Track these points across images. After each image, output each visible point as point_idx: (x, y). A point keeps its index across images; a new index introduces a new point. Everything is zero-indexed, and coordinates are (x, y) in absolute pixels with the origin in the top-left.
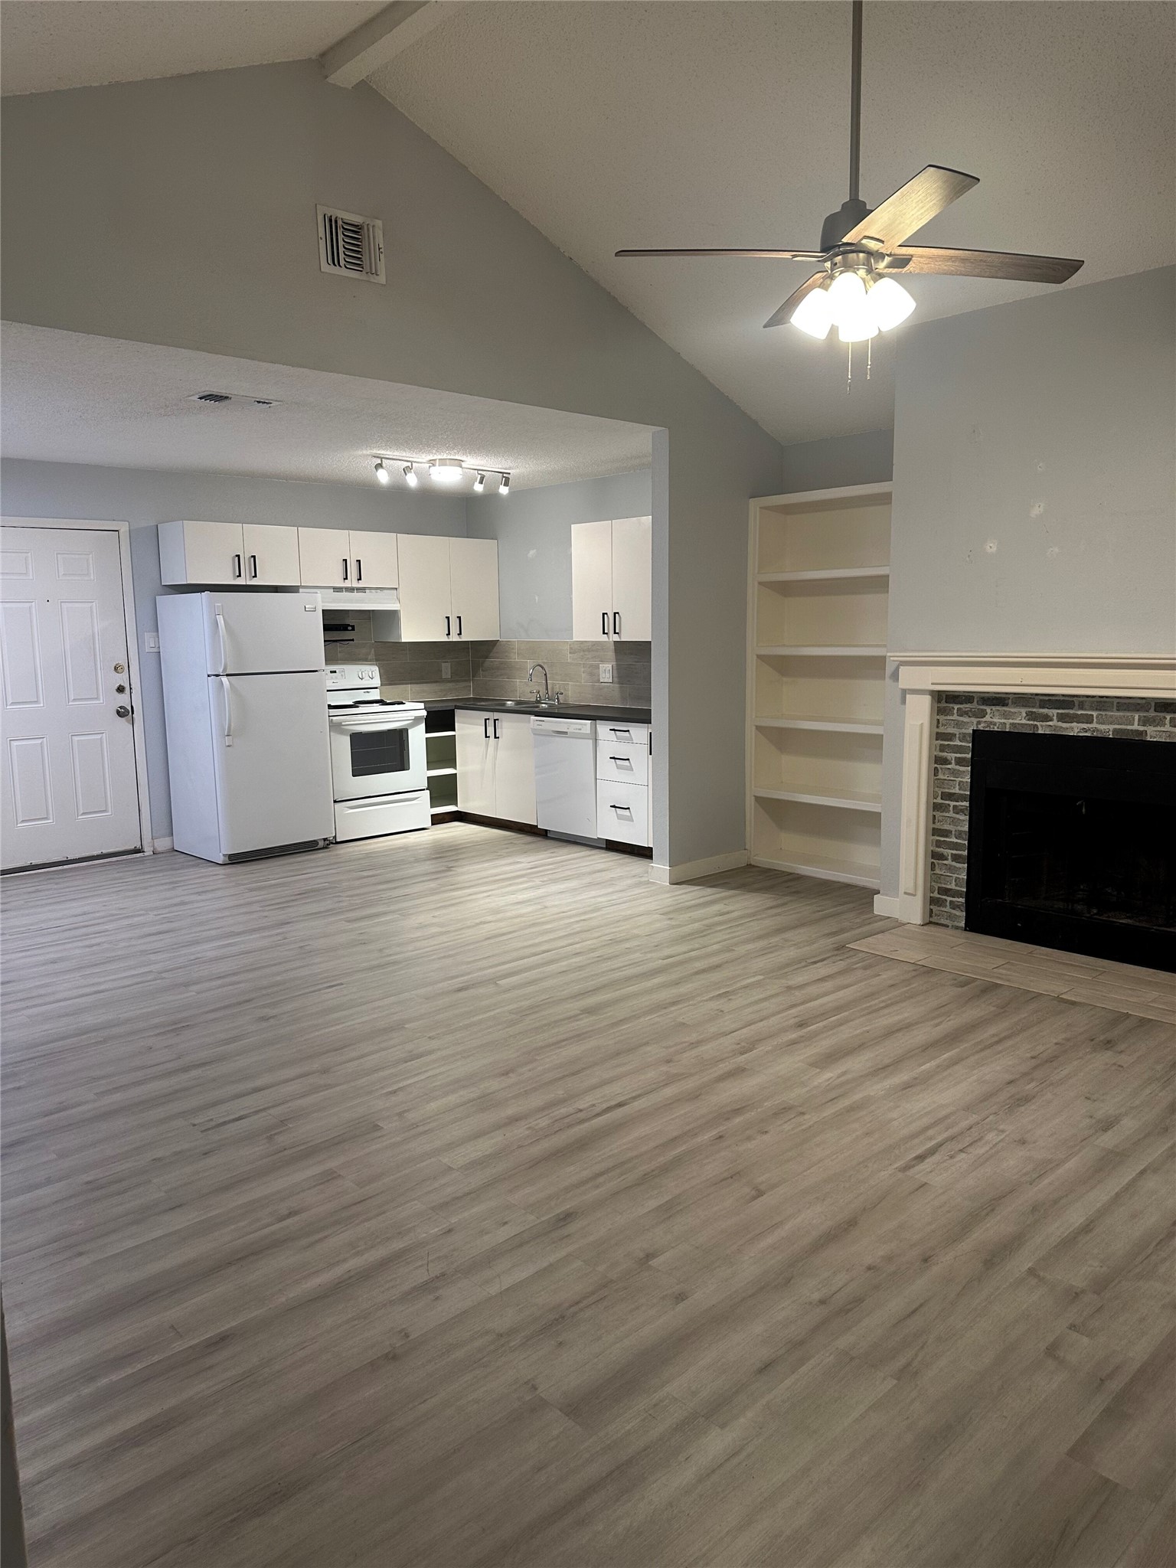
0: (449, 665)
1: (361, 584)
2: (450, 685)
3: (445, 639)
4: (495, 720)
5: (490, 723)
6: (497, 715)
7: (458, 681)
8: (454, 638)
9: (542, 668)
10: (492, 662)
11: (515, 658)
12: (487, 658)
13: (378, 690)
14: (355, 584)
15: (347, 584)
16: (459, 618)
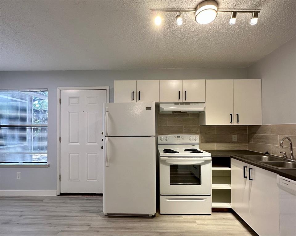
0: (236, 136)
1: (187, 101)
2: (236, 145)
3: (230, 124)
4: (250, 169)
5: (247, 170)
6: (251, 166)
7: (240, 143)
8: (235, 123)
9: (289, 140)
10: (257, 135)
11: (270, 134)
12: (255, 133)
13: (199, 145)
14: (184, 101)
15: (180, 101)
16: (238, 115)
